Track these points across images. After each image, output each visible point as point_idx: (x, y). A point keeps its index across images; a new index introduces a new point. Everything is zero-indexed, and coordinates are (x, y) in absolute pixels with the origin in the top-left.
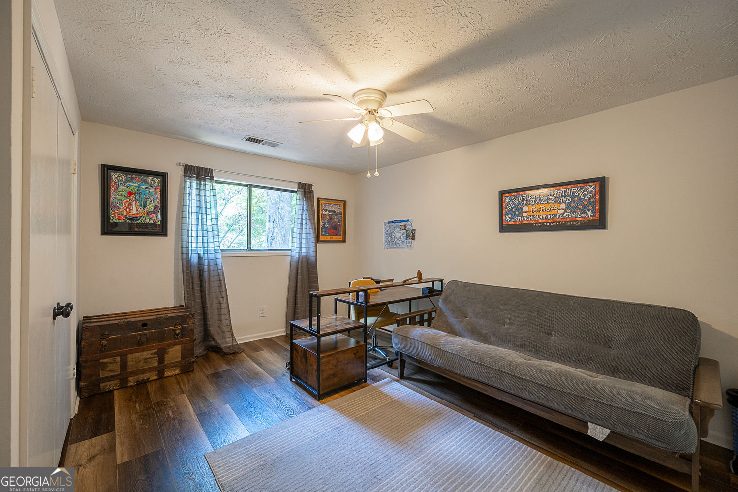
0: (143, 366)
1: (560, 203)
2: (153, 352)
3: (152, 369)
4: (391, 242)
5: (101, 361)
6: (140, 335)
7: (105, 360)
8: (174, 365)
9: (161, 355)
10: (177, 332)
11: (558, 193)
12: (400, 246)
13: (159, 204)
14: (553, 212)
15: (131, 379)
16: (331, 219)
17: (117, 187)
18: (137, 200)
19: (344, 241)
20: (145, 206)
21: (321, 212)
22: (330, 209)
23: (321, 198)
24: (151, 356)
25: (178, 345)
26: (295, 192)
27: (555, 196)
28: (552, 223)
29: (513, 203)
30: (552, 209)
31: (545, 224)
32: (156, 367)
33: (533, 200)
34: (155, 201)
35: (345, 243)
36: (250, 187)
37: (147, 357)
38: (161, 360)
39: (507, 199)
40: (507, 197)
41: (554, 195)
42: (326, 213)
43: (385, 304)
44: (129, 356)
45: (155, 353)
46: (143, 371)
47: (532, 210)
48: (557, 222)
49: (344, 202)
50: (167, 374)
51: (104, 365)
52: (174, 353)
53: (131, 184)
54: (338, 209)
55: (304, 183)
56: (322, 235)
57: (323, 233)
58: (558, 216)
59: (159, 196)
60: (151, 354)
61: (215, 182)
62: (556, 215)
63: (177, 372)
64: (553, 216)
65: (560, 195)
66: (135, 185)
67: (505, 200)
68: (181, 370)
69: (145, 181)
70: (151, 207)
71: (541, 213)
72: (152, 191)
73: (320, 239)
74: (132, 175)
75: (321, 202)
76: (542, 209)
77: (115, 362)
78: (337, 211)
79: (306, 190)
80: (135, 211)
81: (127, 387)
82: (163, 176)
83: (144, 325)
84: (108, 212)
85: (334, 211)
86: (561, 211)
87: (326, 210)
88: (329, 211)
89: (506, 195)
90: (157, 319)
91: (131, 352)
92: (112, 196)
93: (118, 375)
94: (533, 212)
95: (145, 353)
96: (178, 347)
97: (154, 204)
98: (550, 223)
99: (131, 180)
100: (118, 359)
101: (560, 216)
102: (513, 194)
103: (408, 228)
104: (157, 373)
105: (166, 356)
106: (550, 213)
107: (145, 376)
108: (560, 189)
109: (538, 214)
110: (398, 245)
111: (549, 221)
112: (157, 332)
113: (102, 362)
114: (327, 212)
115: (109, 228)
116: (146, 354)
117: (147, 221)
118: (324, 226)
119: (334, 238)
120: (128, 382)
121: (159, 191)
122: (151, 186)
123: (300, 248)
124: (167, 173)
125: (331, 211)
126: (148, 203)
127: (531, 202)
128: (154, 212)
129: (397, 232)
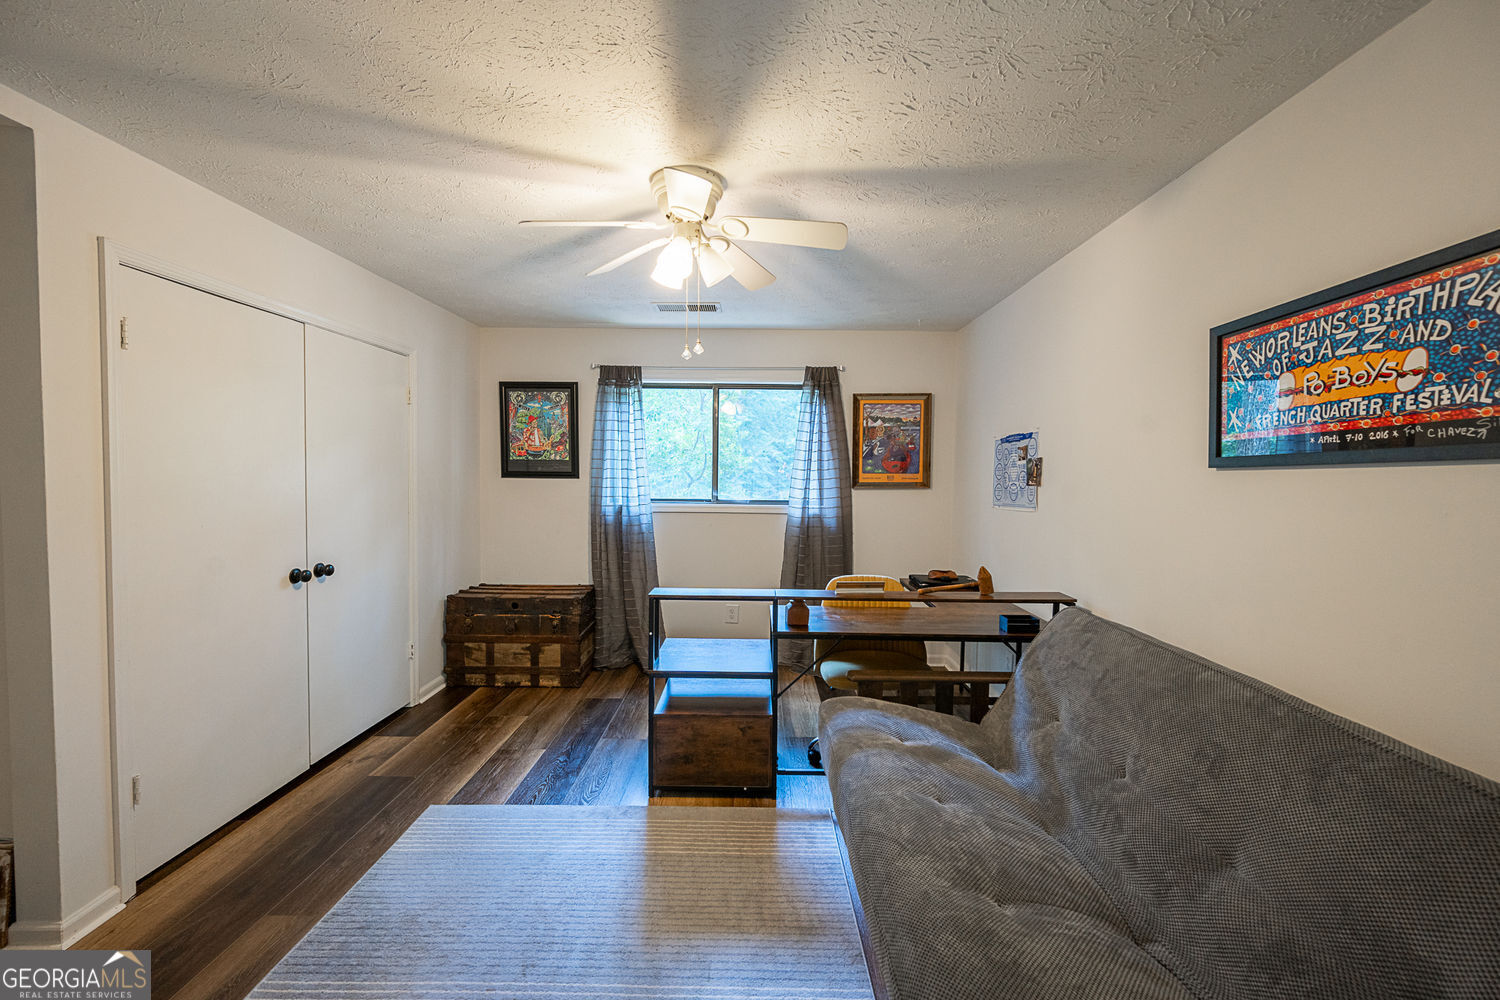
0: (513, 663)
1: (1408, 347)
2: (524, 645)
3: (523, 671)
4: (1004, 493)
5: (466, 644)
6: (508, 618)
7: (470, 645)
8: (551, 672)
9: (535, 653)
10: (555, 623)
11: (1400, 308)
12: (1017, 502)
13: (566, 430)
14: (1380, 386)
15: (498, 677)
16: (889, 437)
17: (517, 412)
18: (539, 427)
19: (926, 484)
20: (549, 435)
21: (863, 423)
22: (887, 415)
23: (861, 395)
24: (522, 652)
25: (558, 643)
26: (799, 387)
27: (1388, 319)
28: (1375, 430)
29: (1251, 365)
30: (1374, 374)
31: (1349, 437)
32: (528, 668)
33: (1310, 346)
34: (561, 426)
35: (929, 491)
36: (717, 388)
37: (517, 651)
38: (535, 661)
39: (1235, 354)
40: (1234, 346)
41: (1383, 316)
42: (875, 425)
43: (920, 639)
44: (496, 645)
45: (527, 649)
46: (513, 671)
47: (1306, 384)
48: (1391, 428)
49: (925, 397)
50: (543, 682)
51: (469, 651)
52: (552, 654)
53: (532, 404)
54: (910, 414)
55: (817, 369)
56: (864, 472)
57: (869, 468)
58: (1396, 404)
59: (566, 418)
60: (523, 649)
61: (643, 387)
62: (1387, 398)
63: (556, 683)
64: (1376, 406)
65: (1408, 315)
66: (537, 405)
67: (1230, 356)
68: (561, 682)
69: (548, 399)
70: (556, 436)
71: (1333, 396)
72: (557, 411)
73: (861, 480)
74: (533, 392)
75: (862, 403)
76: (1338, 377)
77: (480, 649)
78: (906, 417)
79: (823, 382)
80: (537, 443)
81: (494, 686)
82: (571, 388)
83: (515, 605)
84: (507, 445)
85: (898, 420)
86: (1409, 383)
87: (875, 420)
88: (884, 420)
89: (1233, 339)
90: (531, 599)
91: (500, 640)
92: (511, 425)
93: (484, 668)
94: (1309, 393)
95: (515, 645)
96: (557, 647)
97: (561, 431)
98: (1365, 432)
99: (532, 399)
100: (484, 645)
101: (1403, 402)
102: (1250, 334)
103: (1031, 452)
104: (529, 677)
105: (541, 656)
106: (1369, 391)
107: (515, 678)
108: (1406, 293)
109: (1326, 397)
110: (1014, 498)
111: (1362, 424)
112: (529, 618)
113: (467, 647)
114: (879, 422)
115: (509, 470)
116: (516, 647)
117: (552, 457)
118: (870, 455)
119: (898, 478)
120: (494, 680)
121: (566, 410)
122: (557, 404)
123: (806, 500)
124: (577, 383)
125: (890, 420)
126: (552, 431)
127: (1303, 356)
128: (560, 443)
129: (1014, 465)
